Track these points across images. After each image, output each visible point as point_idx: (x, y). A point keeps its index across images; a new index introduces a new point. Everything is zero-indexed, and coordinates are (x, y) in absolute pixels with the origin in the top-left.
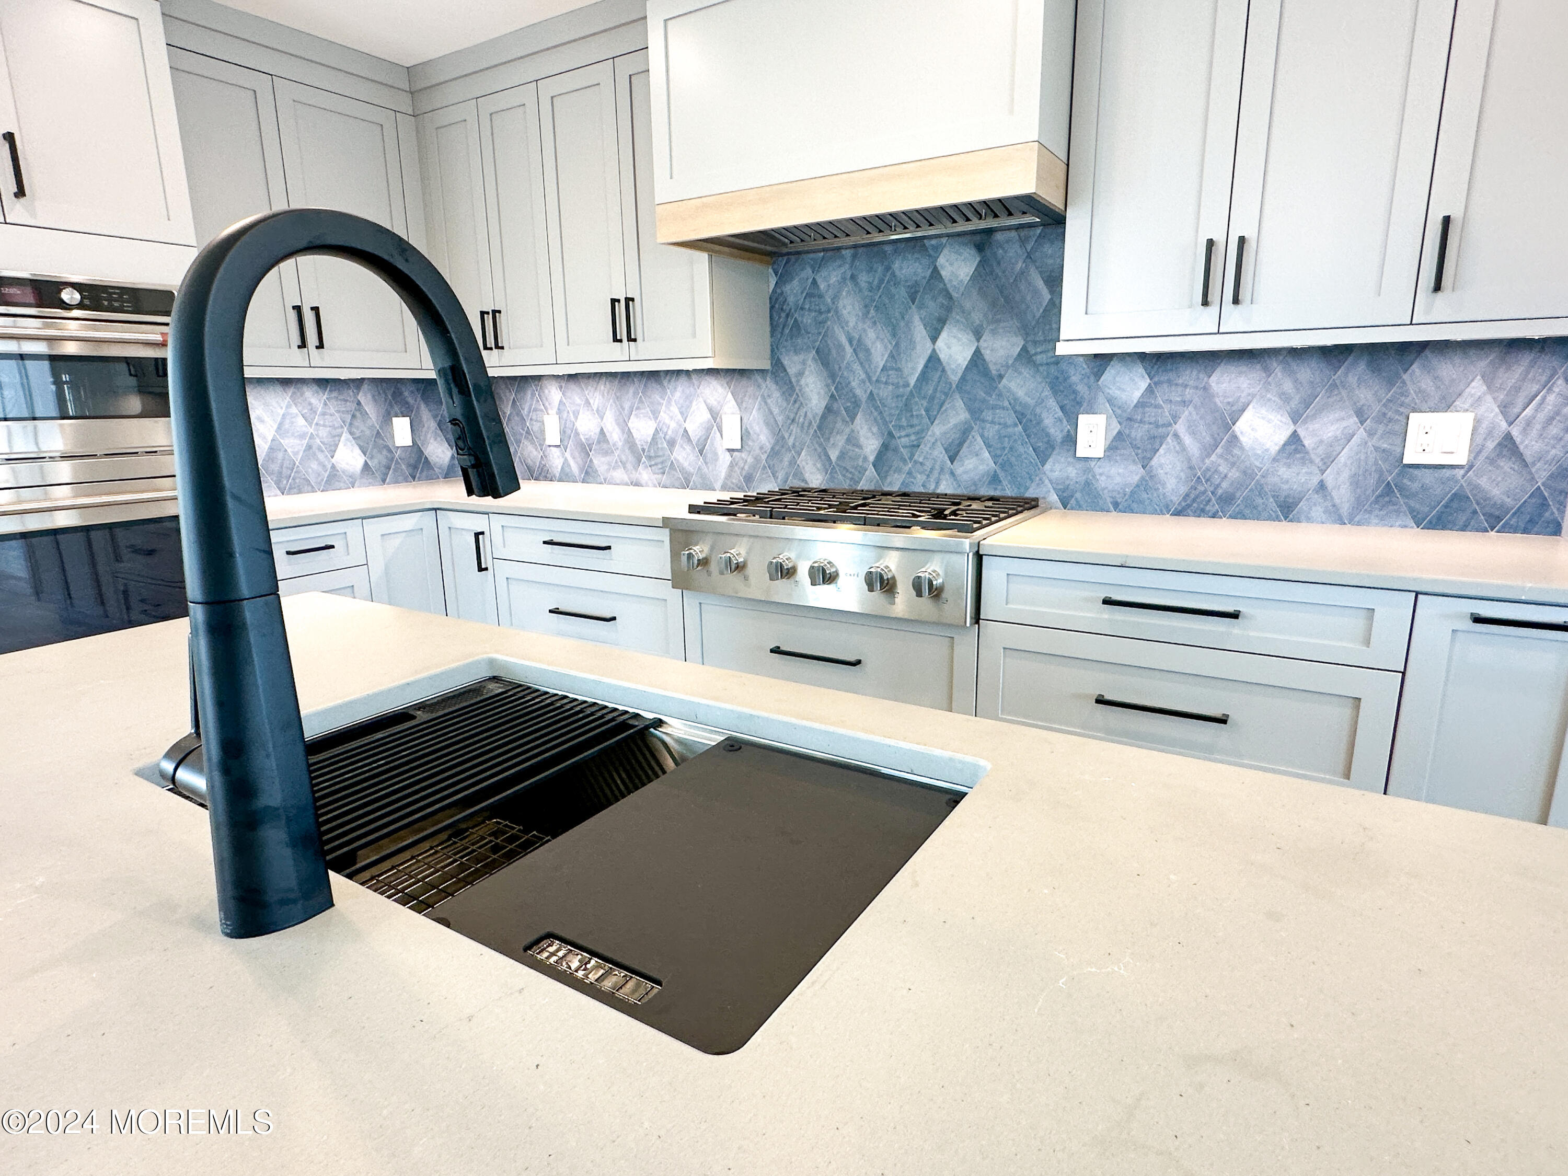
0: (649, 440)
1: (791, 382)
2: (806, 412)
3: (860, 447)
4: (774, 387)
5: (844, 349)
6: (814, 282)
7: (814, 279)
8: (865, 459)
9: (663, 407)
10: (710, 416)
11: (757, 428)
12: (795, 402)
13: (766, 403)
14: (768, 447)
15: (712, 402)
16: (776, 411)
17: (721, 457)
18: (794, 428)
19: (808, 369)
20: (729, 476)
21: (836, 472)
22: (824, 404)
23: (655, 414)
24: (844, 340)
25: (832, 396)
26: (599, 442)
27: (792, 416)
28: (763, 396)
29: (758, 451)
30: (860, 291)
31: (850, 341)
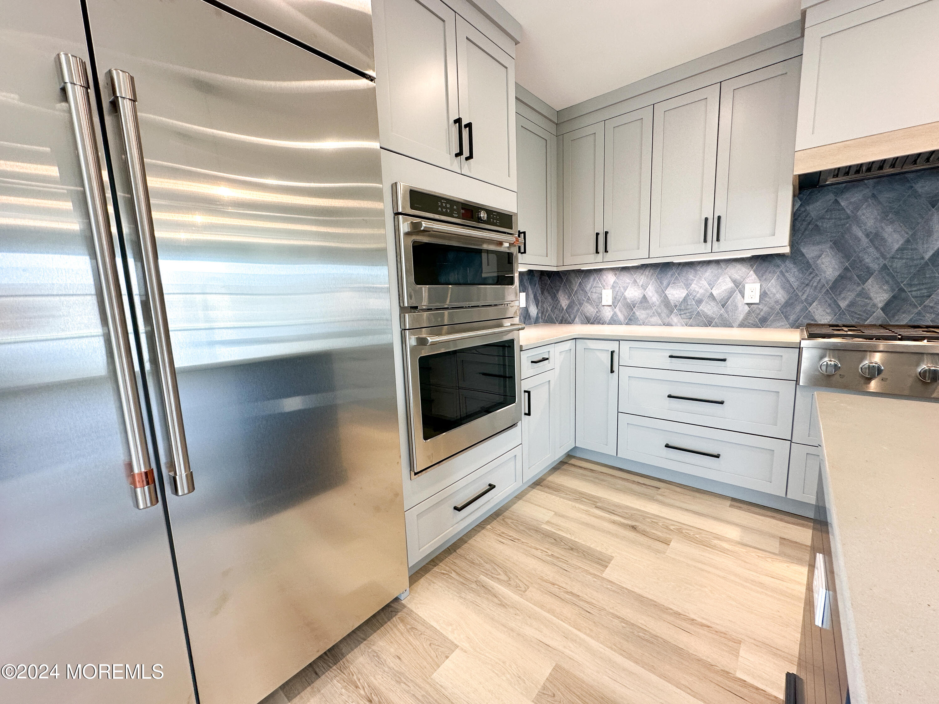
0: (681, 300)
1: (808, 262)
2: (820, 280)
3: (870, 299)
4: (792, 266)
5: (859, 240)
6: (836, 202)
7: (836, 200)
8: (874, 305)
9: (695, 282)
10: (732, 285)
11: (774, 291)
12: (811, 273)
13: (784, 276)
14: (783, 301)
15: (737, 277)
16: (792, 279)
17: (740, 309)
18: (808, 290)
19: (825, 253)
20: (745, 319)
21: (845, 314)
22: (837, 274)
23: (688, 286)
24: (860, 234)
25: (846, 269)
26: (641, 302)
27: (807, 282)
28: (781, 272)
29: (773, 304)
30: (880, 203)
31: (867, 236)
